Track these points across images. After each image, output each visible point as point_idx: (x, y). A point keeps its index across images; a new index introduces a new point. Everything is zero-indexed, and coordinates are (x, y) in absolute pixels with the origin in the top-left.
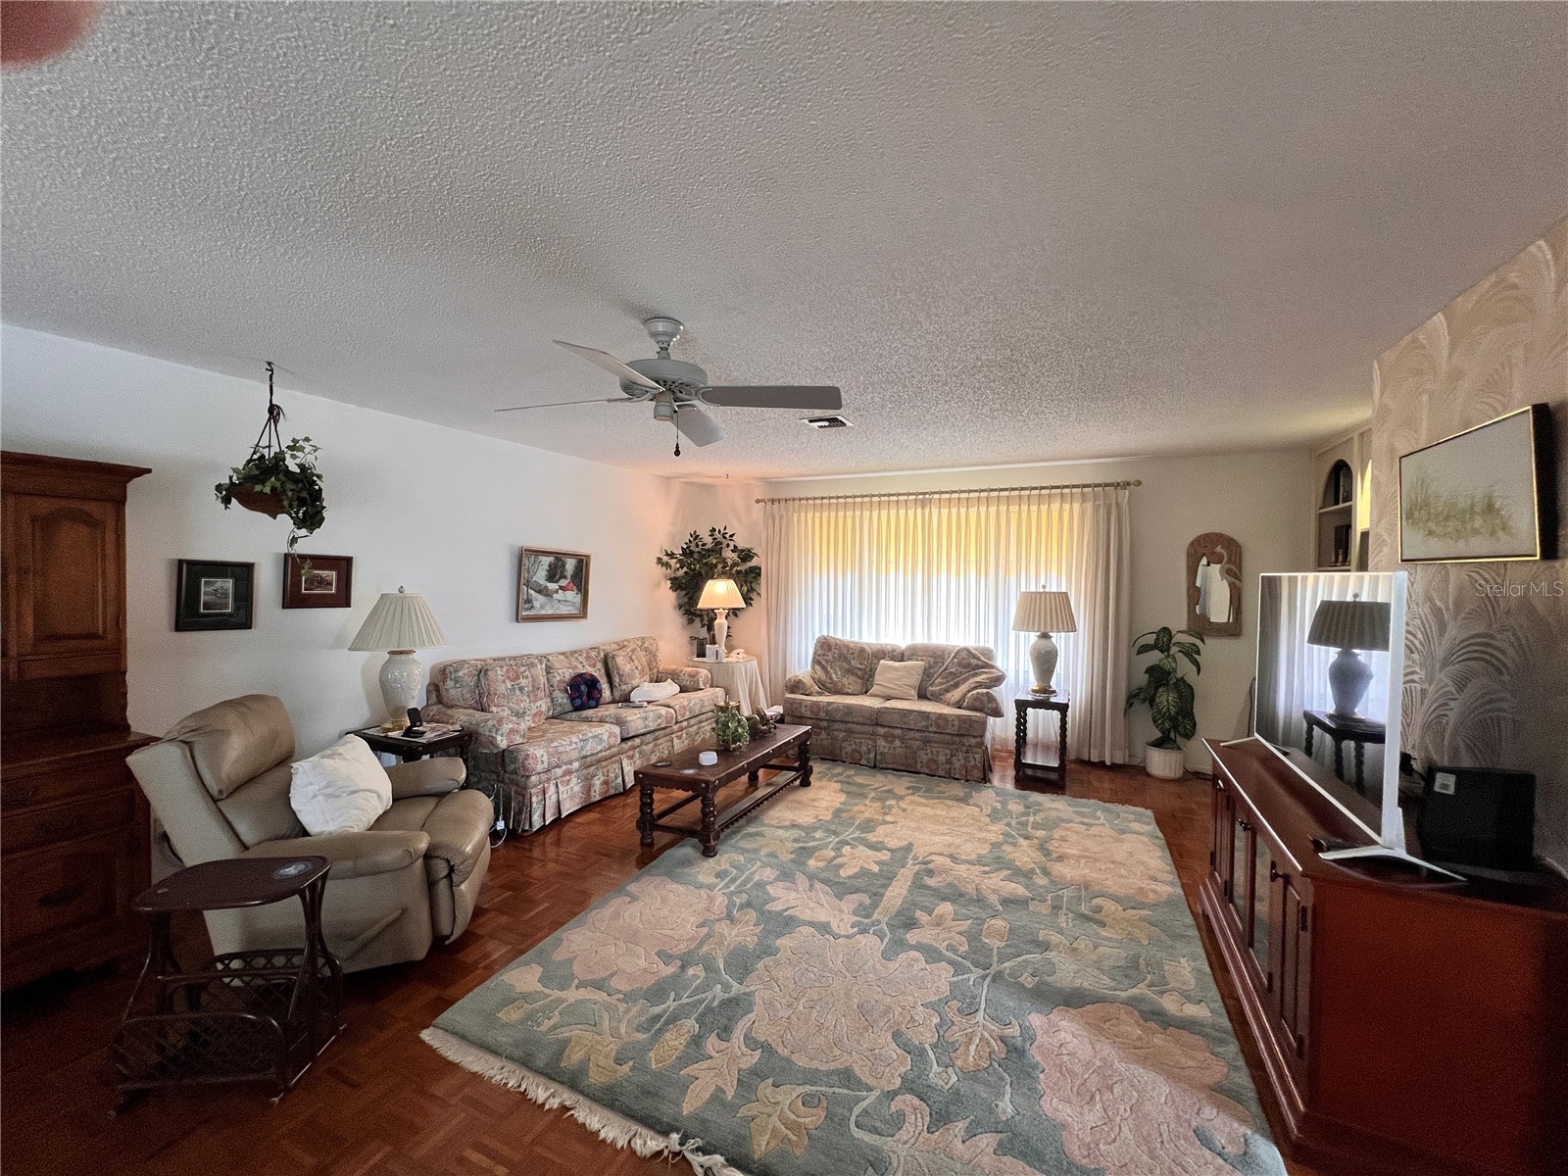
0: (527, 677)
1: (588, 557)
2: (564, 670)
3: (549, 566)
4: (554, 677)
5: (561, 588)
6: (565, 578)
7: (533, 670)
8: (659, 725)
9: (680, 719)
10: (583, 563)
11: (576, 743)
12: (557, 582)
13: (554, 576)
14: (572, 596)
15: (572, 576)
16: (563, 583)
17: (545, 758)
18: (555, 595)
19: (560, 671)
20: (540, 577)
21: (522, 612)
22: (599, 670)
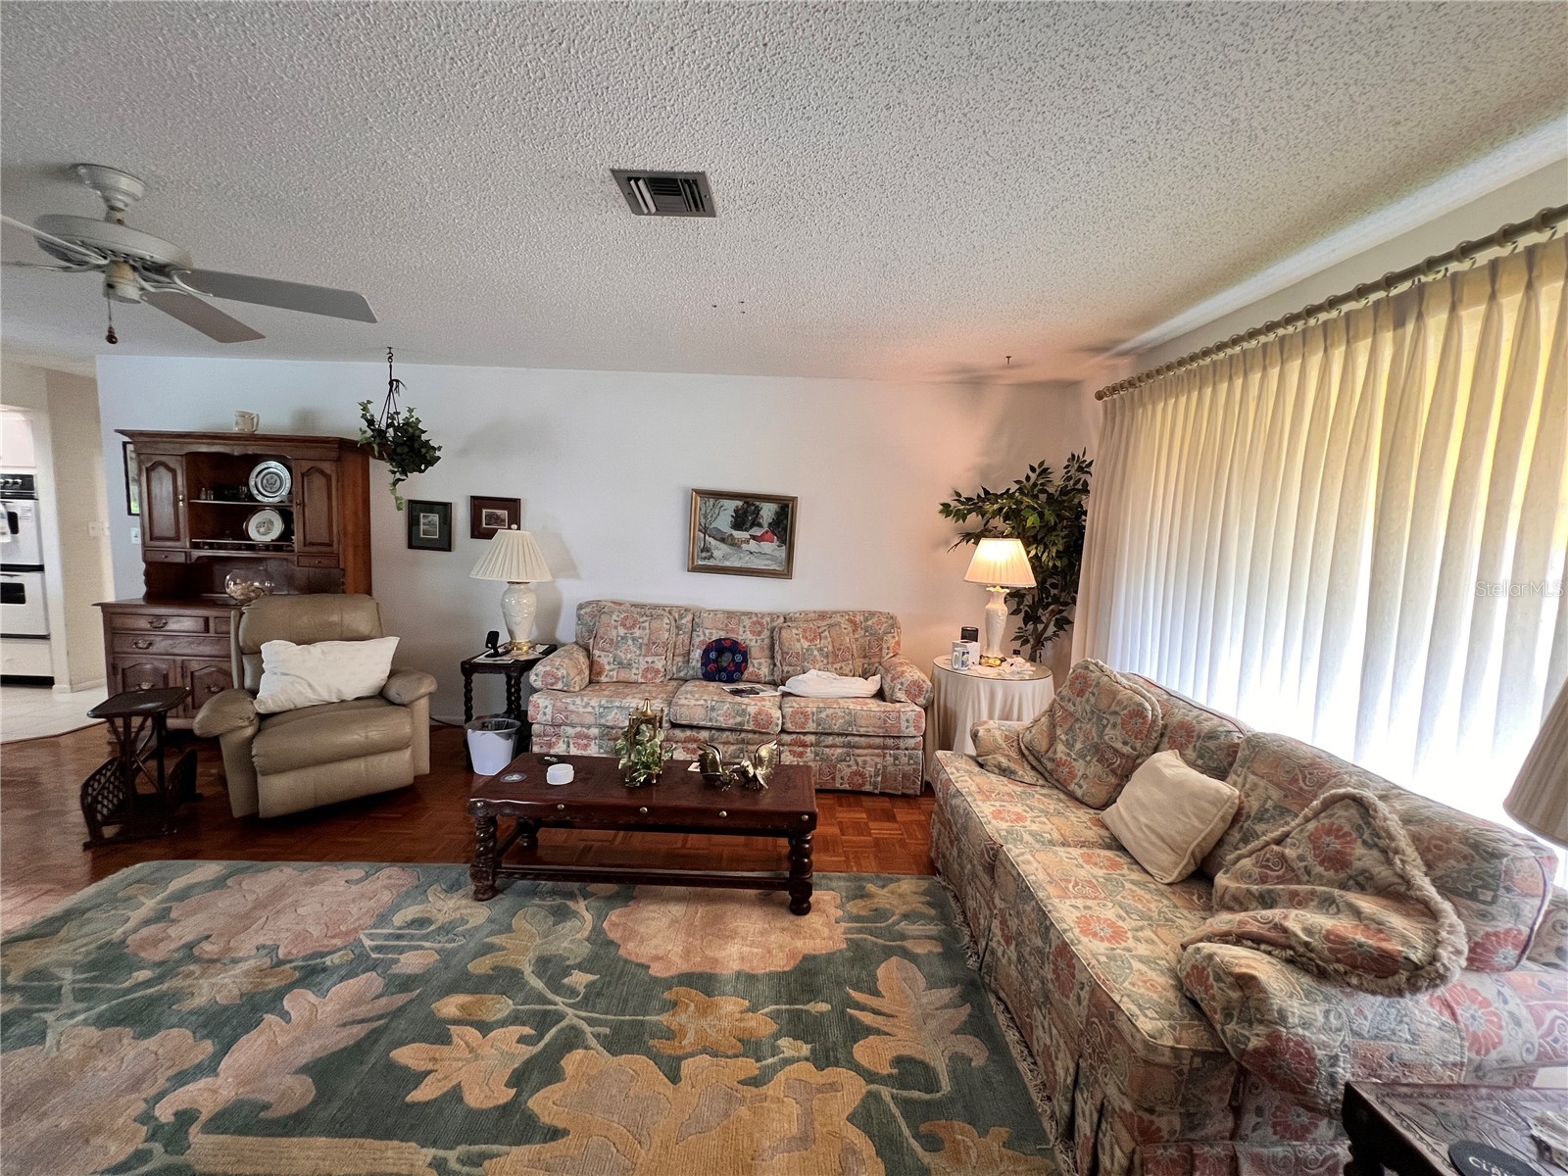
0: (644, 628)
1: (794, 499)
2: (714, 631)
3: (736, 511)
4: (698, 636)
5: (754, 537)
6: (760, 525)
7: (656, 624)
8: (741, 724)
9: (789, 726)
10: (786, 508)
11: (593, 708)
12: (747, 530)
13: (744, 523)
14: (770, 547)
15: (770, 524)
16: (757, 532)
17: (549, 711)
18: (744, 545)
19: (707, 631)
20: (724, 522)
21: (700, 564)
22: (763, 640)
